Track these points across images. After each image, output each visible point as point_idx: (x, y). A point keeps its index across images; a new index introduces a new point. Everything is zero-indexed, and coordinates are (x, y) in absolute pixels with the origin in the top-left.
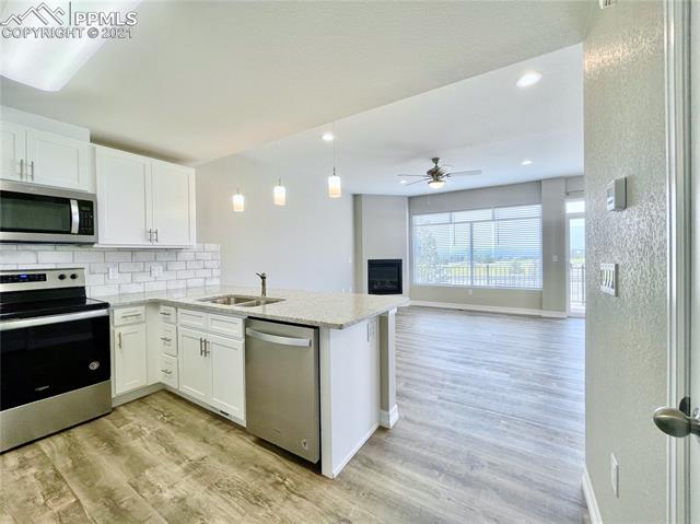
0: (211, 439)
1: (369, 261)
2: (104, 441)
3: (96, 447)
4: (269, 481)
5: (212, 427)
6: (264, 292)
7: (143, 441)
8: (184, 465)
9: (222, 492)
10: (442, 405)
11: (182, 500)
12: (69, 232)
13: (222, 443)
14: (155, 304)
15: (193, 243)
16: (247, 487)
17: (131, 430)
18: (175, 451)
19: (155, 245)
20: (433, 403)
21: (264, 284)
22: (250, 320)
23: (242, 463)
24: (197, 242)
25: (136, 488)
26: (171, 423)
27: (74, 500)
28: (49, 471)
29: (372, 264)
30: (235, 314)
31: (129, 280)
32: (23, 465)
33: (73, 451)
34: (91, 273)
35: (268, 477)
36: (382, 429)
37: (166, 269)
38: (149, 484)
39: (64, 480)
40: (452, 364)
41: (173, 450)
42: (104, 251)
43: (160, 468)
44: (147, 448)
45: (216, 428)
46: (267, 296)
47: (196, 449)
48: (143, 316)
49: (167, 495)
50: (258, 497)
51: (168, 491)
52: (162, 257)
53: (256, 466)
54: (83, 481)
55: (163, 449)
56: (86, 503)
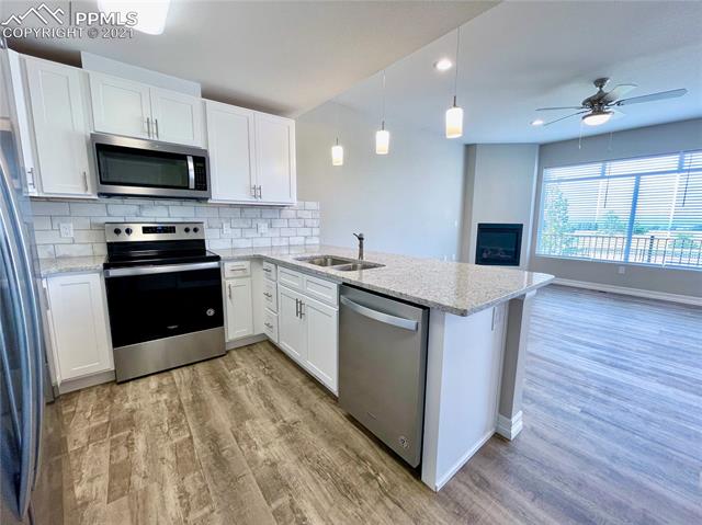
0: (304, 402)
1: (480, 225)
2: (217, 381)
3: (212, 386)
4: (360, 470)
5: (306, 389)
6: (361, 255)
7: (246, 389)
8: (278, 424)
9: (312, 468)
10: (588, 423)
11: (274, 464)
12: (187, 188)
13: (314, 410)
14: (259, 259)
15: (294, 200)
16: (337, 470)
17: (238, 376)
18: (272, 407)
19: (260, 201)
20: (575, 417)
21: (361, 246)
22: (345, 287)
23: (333, 439)
24: (298, 199)
25: (236, 438)
26: (271, 376)
27: (188, 435)
28: (176, 401)
29: (483, 228)
30: (329, 277)
31: (239, 235)
32: (159, 391)
33: (194, 385)
34: (210, 228)
35: (360, 465)
36: (499, 438)
37: (270, 226)
38: (247, 437)
39: (184, 413)
40: (598, 365)
41: (271, 406)
42: (219, 206)
43: (258, 422)
44: (249, 397)
45: (310, 392)
46: (364, 259)
47: (290, 410)
48: (249, 271)
49: (261, 454)
50: (348, 487)
51: (263, 450)
52: (268, 214)
53: (347, 447)
54: (198, 417)
55: (262, 402)
56: (196, 441)
